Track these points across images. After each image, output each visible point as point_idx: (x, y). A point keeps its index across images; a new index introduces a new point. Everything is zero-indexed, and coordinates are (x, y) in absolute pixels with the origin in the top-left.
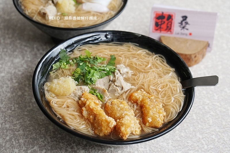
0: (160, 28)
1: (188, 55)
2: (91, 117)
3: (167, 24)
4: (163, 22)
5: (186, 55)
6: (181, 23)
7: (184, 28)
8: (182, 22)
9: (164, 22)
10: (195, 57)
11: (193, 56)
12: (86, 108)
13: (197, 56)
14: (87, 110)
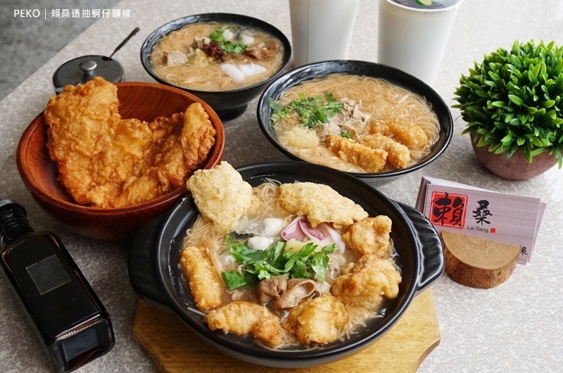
0: (442, 217)
1: (488, 270)
2: (354, 158)
3: (455, 211)
4: (447, 209)
5: (484, 271)
6: (478, 212)
7: (482, 219)
8: (479, 210)
9: (449, 209)
10: (499, 274)
11: (495, 273)
12: (342, 151)
13: (503, 272)
14: (345, 153)
